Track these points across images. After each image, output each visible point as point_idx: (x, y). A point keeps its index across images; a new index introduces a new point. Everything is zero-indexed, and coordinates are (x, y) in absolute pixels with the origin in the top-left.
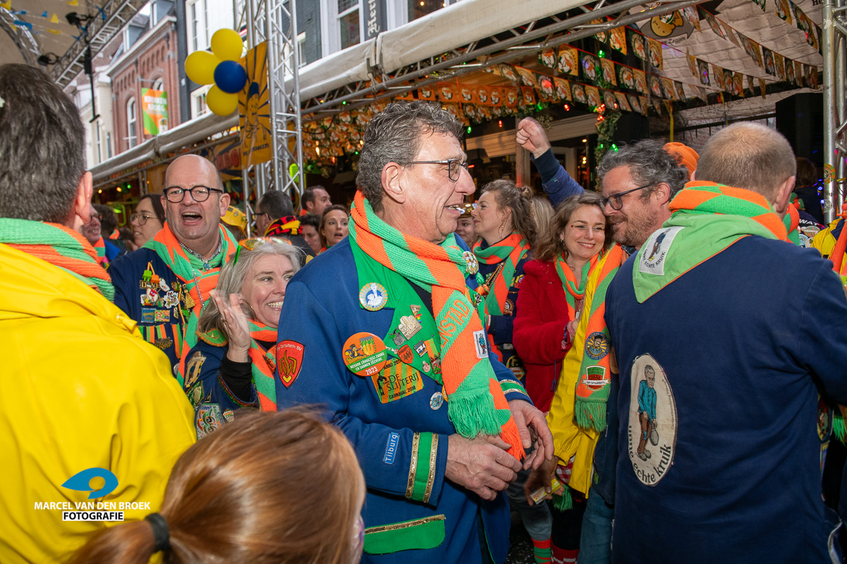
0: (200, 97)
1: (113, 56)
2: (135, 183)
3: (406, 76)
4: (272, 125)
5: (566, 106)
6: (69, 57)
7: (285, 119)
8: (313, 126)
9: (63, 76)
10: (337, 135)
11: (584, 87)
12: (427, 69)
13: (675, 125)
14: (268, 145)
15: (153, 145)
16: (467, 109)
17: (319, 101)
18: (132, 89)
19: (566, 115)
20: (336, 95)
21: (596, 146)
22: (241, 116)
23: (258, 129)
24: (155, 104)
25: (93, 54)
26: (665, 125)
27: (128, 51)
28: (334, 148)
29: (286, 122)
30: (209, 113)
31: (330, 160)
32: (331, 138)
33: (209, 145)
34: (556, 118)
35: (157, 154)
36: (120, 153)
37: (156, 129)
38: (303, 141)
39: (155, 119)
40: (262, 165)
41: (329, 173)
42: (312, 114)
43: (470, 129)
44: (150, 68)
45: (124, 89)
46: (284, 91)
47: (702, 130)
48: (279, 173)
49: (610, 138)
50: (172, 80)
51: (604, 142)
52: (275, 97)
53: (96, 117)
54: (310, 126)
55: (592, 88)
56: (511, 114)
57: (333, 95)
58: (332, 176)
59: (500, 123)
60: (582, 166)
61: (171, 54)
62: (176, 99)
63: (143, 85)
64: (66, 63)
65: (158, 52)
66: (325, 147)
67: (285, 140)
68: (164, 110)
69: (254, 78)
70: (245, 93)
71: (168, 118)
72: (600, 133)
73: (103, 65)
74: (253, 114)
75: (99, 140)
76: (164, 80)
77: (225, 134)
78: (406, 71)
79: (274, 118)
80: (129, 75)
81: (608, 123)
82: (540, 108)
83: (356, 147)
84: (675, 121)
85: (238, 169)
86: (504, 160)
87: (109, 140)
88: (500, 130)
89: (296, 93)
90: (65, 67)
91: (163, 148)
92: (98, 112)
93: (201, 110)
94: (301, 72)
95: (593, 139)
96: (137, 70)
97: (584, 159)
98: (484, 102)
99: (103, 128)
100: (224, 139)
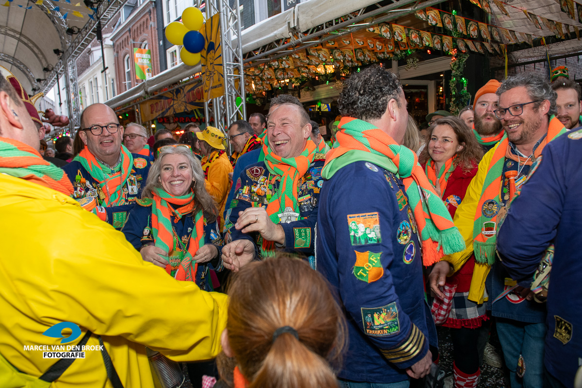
0: (173, 53)
1: (114, 27)
2: (132, 113)
3: (316, 33)
4: (224, 71)
5: (428, 51)
6: (86, 28)
7: (232, 67)
9: (83, 42)
11: (441, 37)
12: (331, 29)
13: (508, 63)
14: (221, 85)
15: (143, 87)
16: (358, 54)
17: (255, 53)
18: (127, 49)
19: (429, 57)
21: (451, 79)
22: (203, 66)
23: (214, 74)
24: (143, 58)
25: (102, 26)
26: (501, 62)
27: (123, 23)
28: (265, 86)
29: (233, 68)
30: (180, 63)
31: (262, 93)
33: (181, 85)
34: (421, 60)
35: (146, 92)
36: (120, 93)
37: (143, 75)
38: (245, 82)
39: (143, 68)
40: (218, 98)
41: (261, 103)
42: (251, 63)
43: (359, 69)
44: (139, 34)
45: (122, 49)
46: (231, 47)
47: (528, 65)
48: (229, 103)
49: (461, 73)
50: (154, 42)
51: (455, 76)
52: (226, 51)
53: (105, 69)
55: (448, 37)
56: (389, 58)
57: (265, 49)
58: (264, 105)
60: (439, 94)
61: (153, 23)
62: (156, 55)
63: (134, 46)
64: (85, 33)
65: (144, 22)
66: (259, 84)
67: (233, 81)
68: (148, 62)
69: (211, 39)
71: (152, 68)
72: (453, 69)
73: (108, 33)
74: (211, 64)
75: (106, 84)
76: (148, 42)
78: (316, 30)
79: (225, 66)
80: (125, 39)
81: (459, 62)
82: (410, 53)
83: (280, 84)
84: (508, 59)
85: (201, 101)
87: (113, 84)
89: (240, 49)
90: (84, 35)
91: (150, 89)
92: (107, 65)
93: (174, 62)
94: (243, 33)
95: (448, 74)
96: (130, 36)
97: (441, 88)
98: (372, 48)
99: (109, 77)
100: (191, 82)
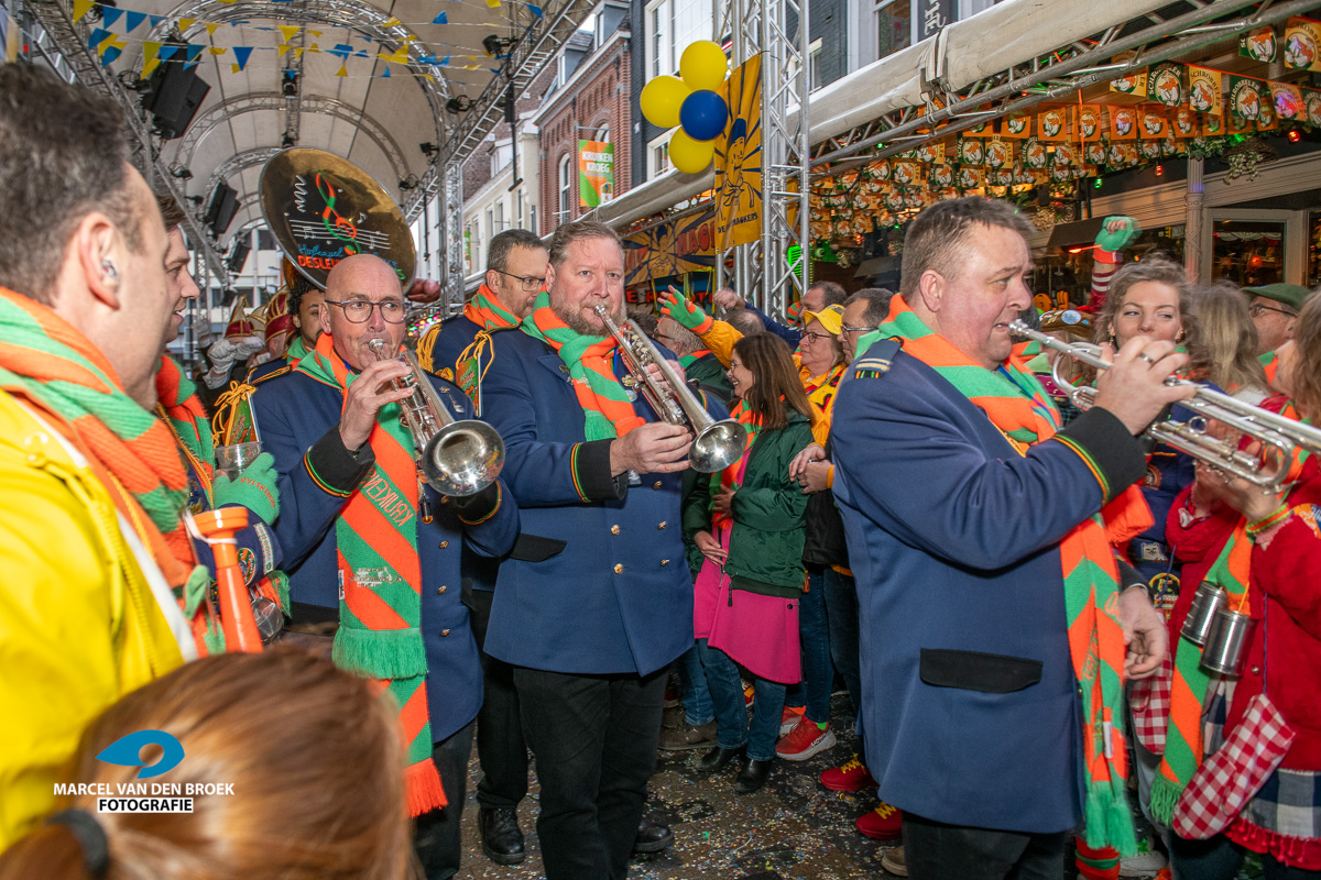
0: (661, 148)
1: (543, 95)
3: (989, 93)
4: (764, 185)
5: (1293, 134)
6: (485, 99)
7: (783, 174)
8: (828, 185)
9: (477, 127)
10: (864, 199)
12: (1026, 80)
14: (755, 216)
16: (1092, 148)
17: (840, 143)
18: (567, 142)
20: (866, 133)
22: (717, 172)
23: (742, 190)
24: (596, 162)
25: (516, 93)
27: (563, 86)
28: (858, 220)
29: (785, 178)
30: (671, 169)
31: (851, 237)
32: (855, 204)
37: (595, 198)
38: (811, 209)
39: (595, 184)
40: (746, 247)
41: (849, 261)
42: (827, 166)
43: (1099, 181)
44: (592, 110)
45: (556, 143)
46: (784, 129)
48: (771, 258)
50: (622, 126)
52: (771, 140)
53: (517, 182)
54: (822, 185)
56: (1177, 153)
57: (862, 134)
58: (855, 265)
59: (1159, 168)
61: (622, 87)
62: (626, 154)
63: (581, 135)
64: (482, 108)
65: (604, 84)
66: (844, 219)
67: (783, 207)
68: (608, 170)
69: (739, 113)
70: (725, 137)
71: (614, 180)
73: (529, 109)
74: (736, 168)
75: (520, 216)
76: (611, 126)
77: (694, 202)
78: (988, 85)
79: (766, 172)
80: (563, 122)
82: (1240, 139)
83: (896, 217)
85: (710, 254)
86: (1161, 234)
87: (533, 213)
88: (1158, 181)
89: (803, 134)
90: (480, 114)
92: (521, 175)
93: (661, 166)
94: (813, 98)
96: (575, 114)
98: (1125, 134)
99: (526, 200)
100: (693, 211)
